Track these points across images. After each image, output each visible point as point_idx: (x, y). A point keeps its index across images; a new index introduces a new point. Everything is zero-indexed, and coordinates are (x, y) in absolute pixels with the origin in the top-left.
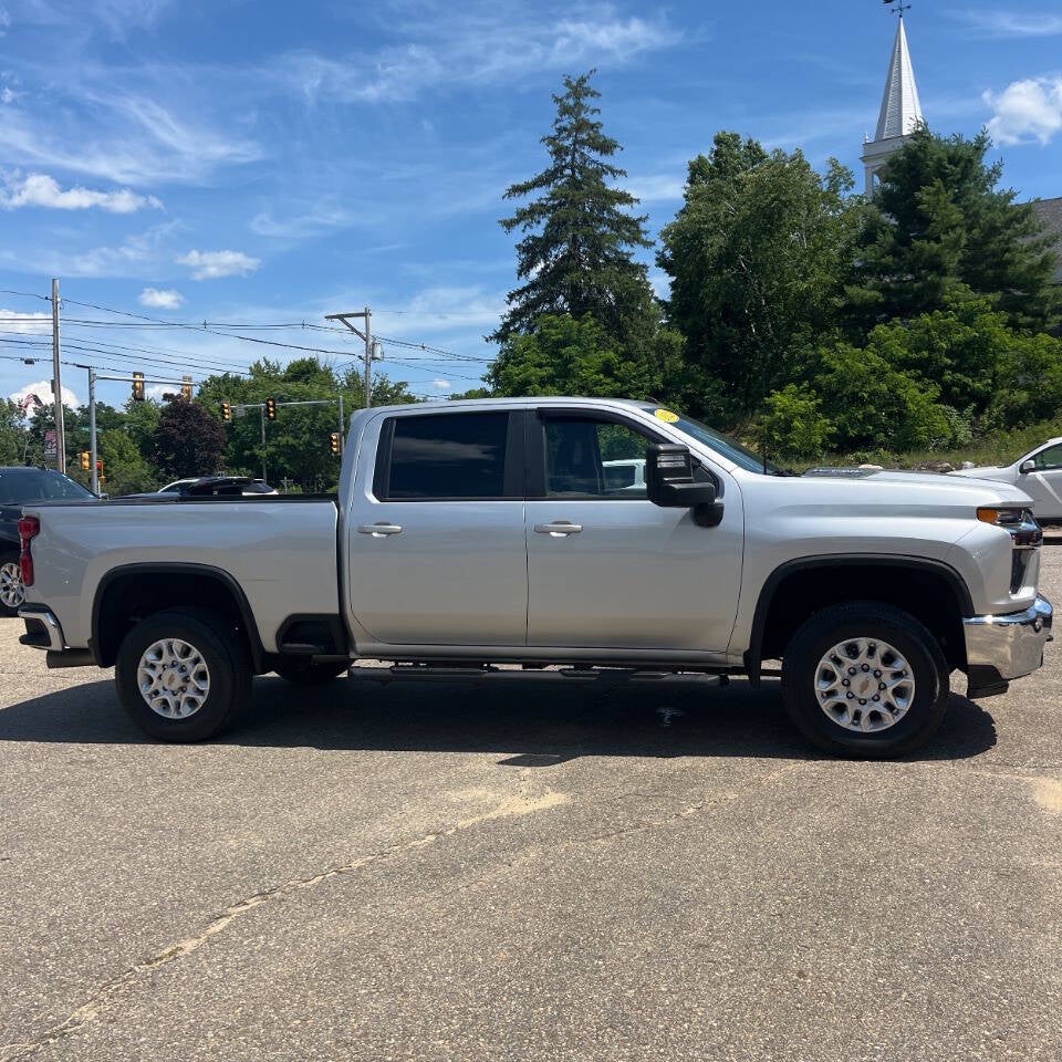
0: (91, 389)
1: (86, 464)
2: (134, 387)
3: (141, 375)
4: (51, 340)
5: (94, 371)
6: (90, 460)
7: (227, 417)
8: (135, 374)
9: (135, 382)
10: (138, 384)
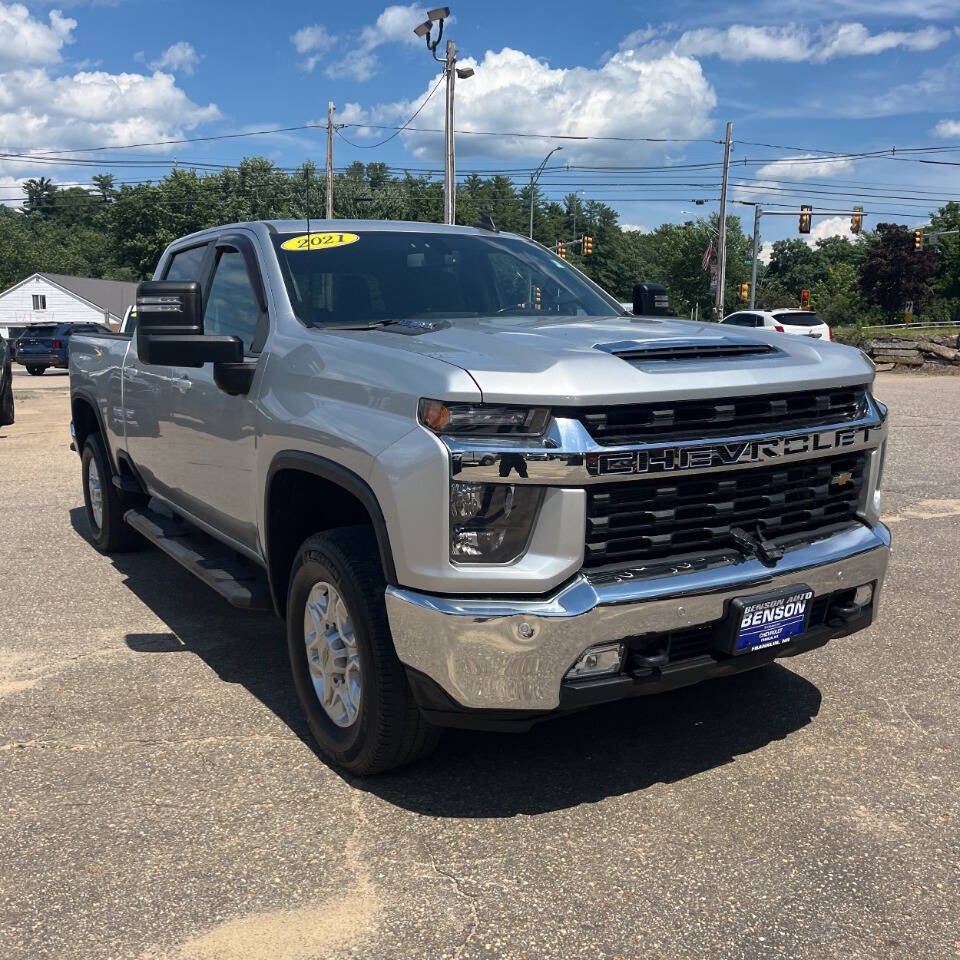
0: (757, 224)
1: (745, 294)
2: (801, 221)
3: (811, 208)
4: (721, 181)
5: (762, 207)
6: (750, 292)
7: (918, 245)
8: (803, 207)
9: (802, 215)
10: (805, 218)
